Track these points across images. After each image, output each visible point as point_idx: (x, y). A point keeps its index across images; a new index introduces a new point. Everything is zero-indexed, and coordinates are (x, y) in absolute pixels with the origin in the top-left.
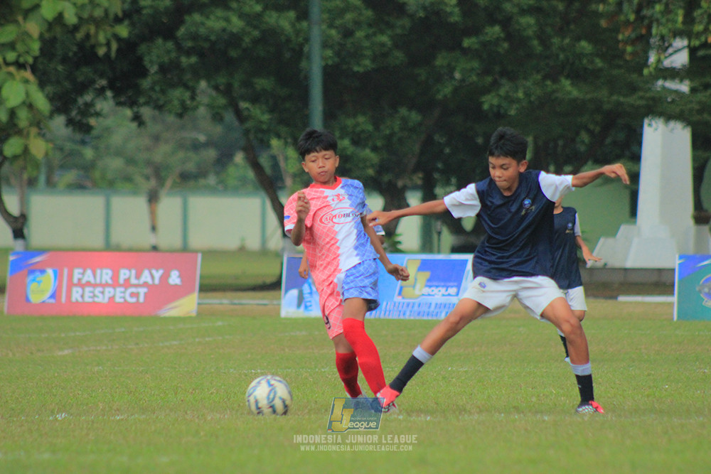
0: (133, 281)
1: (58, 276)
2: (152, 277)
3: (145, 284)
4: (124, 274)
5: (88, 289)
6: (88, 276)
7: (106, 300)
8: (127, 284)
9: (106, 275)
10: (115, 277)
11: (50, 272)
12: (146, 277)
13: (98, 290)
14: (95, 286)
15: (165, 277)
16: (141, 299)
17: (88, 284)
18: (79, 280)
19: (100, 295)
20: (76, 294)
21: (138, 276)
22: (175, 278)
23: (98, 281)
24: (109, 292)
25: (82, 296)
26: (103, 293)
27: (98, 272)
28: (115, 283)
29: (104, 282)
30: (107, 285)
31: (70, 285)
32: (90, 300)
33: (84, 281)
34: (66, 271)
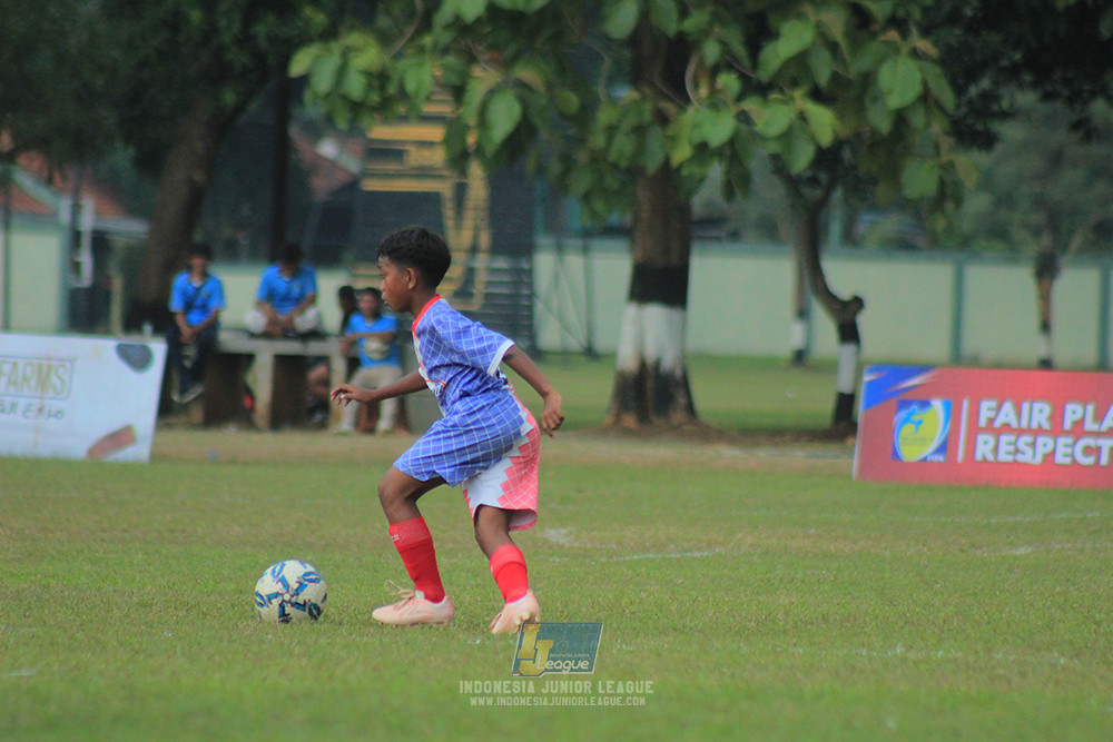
0: (1090, 425)
1: (953, 414)
4: (1073, 412)
5: (1005, 439)
6: (1008, 414)
7: (1039, 460)
8: (1078, 431)
9: (1040, 413)
10: (1056, 417)
11: (938, 405)
13: (1026, 439)
14: (1020, 432)
16: (1105, 459)
17: (1006, 428)
18: (991, 421)
19: (1029, 451)
20: (985, 446)
21: (1099, 416)
23: (1024, 424)
24: (1044, 444)
25: (996, 450)
26: (1034, 445)
27: (1026, 406)
28: (1056, 428)
29: (1035, 425)
30: (1040, 431)
31: (974, 430)
32: (1010, 459)
33: (998, 424)
34: (966, 404)
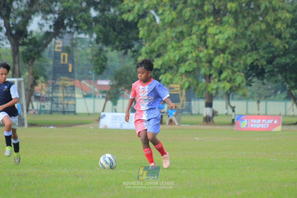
0: (266, 123)
1: (248, 121)
2: (270, 122)
3: (268, 123)
4: (263, 121)
5: (255, 125)
6: (255, 121)
7: (259, 127)
8: (264, 123)
9: (259, 121)
10: (261, 121)
11: (246, 120)
12: (269, 121)
13: (257, 125)
14: (257, 124)
15: (273, 121)
16: (267, 127)
17: (254, 123)
18: (253, 122)
20: (252, 125)
21: (267, 121)
22: (276, 122)
23: (257, 123)
24: (260, 125)
25: (253, 126)
26: (258, 125)
27: (257, 120)
28: (261, 123)
30: (259, 123)
31: (251, 124)
32: (255, 127)
33: (253, 123)
34: (249, 120)
